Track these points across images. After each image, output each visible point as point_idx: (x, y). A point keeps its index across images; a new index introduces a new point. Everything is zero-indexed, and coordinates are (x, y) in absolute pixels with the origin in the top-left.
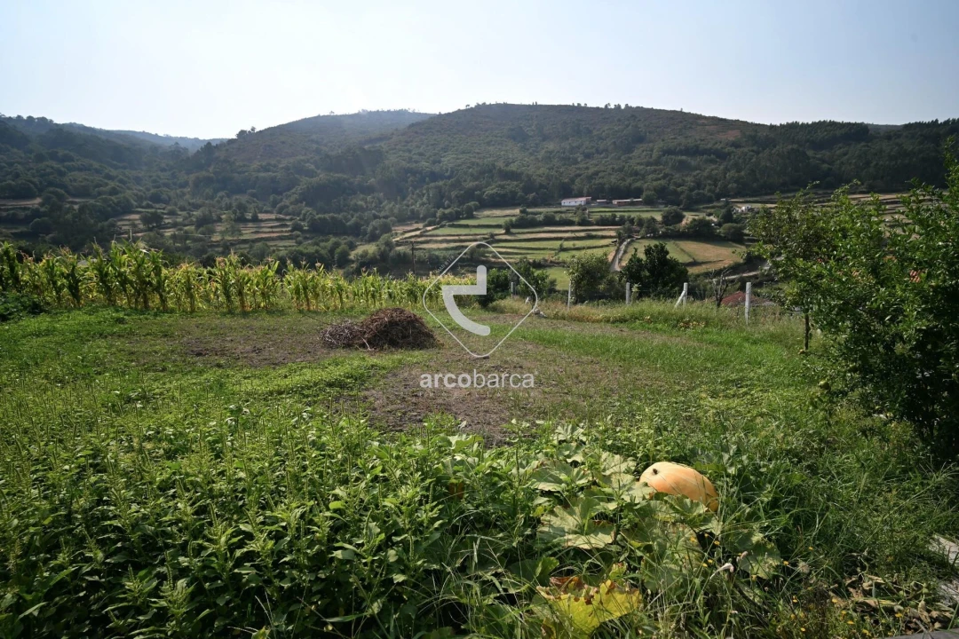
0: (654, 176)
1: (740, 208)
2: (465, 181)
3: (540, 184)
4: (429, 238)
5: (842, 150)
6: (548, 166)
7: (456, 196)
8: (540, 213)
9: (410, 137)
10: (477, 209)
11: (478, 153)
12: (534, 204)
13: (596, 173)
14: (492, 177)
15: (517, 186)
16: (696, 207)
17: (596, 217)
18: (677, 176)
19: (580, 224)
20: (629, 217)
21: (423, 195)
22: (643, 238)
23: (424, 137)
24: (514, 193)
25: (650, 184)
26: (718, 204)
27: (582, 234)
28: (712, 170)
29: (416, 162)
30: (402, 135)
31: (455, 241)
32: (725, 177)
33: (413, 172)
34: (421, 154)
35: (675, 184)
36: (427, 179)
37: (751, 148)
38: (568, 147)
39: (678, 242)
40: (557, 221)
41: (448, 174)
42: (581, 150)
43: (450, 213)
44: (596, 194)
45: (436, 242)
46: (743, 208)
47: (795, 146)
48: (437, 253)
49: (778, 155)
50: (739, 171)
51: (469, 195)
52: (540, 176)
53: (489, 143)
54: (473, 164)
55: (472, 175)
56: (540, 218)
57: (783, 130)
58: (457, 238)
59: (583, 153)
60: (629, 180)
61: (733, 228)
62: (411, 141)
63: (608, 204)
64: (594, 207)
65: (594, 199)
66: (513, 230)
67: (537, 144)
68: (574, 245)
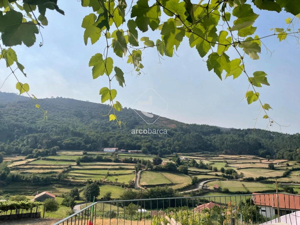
0: (145, 140)
1: (182, 158)
2: (52, 135)
3: (93, 140)
4: (32, 166)
5: (213, 136)
6: (96, 131)
7: (46, 143)
8: (95, 155)
9: (17, 108)
10: (58, 150)
11: (58, 121)
12: (90, 150)
13: (120, 137)
14: (67, 134)
15: (81, 140)
16: (164, 156)
17: (123, 158)
18: (154, 141)
19: (115, 162)
20: (138, 159)
21: (24, 140)
22: (146, 170)
23: (26, 109)
24: (79, 144)
25: (144, 144)
26: (173, 155)
27: (117, 167)
28: (168, 140)
29: (21, 122)
30: (13, 106)
31: (48, 169)
32: (174, 143)
33: (18, 127)
34: (24, 118)
35: (154, 145)
36: (27, 131)
37: (181, 132)
38: (104, 123)
39: (162, 173)
40: (103, 160)
41: (40, 129)
42: (111, 125)
43: (43, 152)
44: (121, 146)
45: (37, 169)
46: (183, 158)
47: (198, 134)
48: (38, 176)
49: (192, 136)
50: (178, 141)
51: (54, 143)
52: (92, 136)
53: (63, 116)
54: (56, 126)
55: (56, 132)
56: (95, 157)
57: (192, 127)
58: (49, 167)
59: (111, 126)
60: (135, 142)
61: (184, 167)
62: (18, 110)
63: (126, 152)
64: (120, 153)
65: (120, 149)
66: (81, 164)
67: (89, 120)
68: (115, 173)
